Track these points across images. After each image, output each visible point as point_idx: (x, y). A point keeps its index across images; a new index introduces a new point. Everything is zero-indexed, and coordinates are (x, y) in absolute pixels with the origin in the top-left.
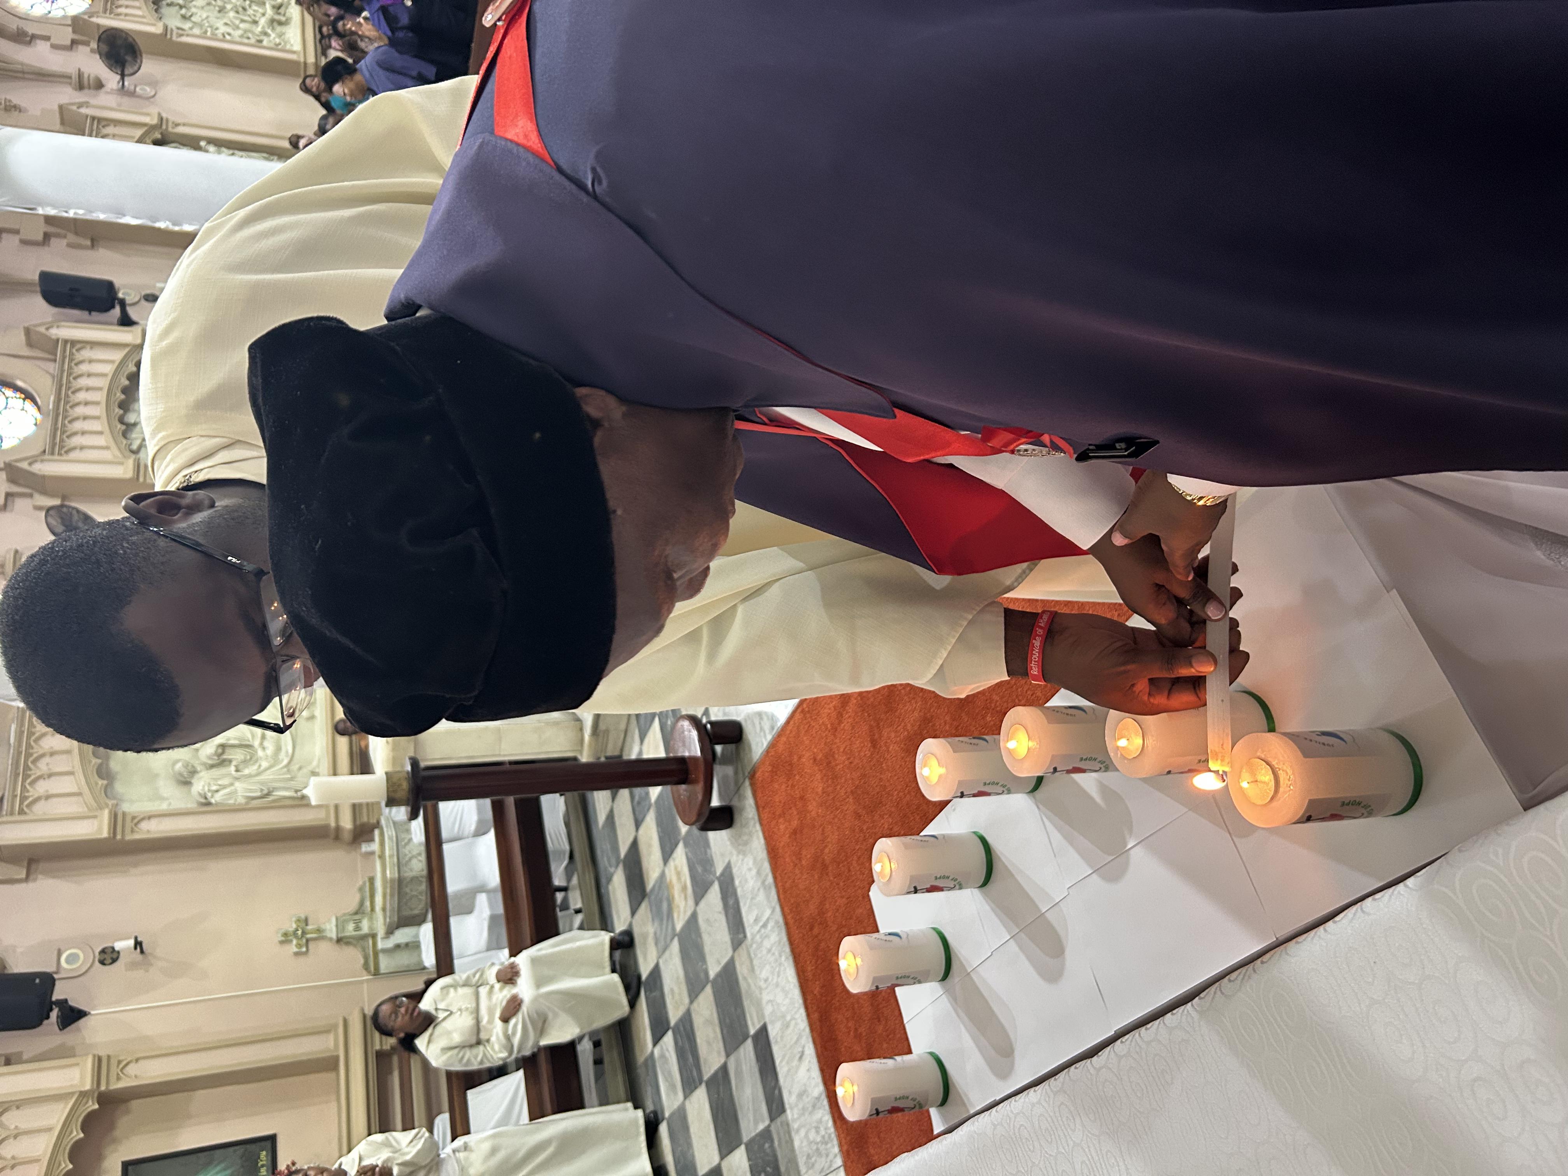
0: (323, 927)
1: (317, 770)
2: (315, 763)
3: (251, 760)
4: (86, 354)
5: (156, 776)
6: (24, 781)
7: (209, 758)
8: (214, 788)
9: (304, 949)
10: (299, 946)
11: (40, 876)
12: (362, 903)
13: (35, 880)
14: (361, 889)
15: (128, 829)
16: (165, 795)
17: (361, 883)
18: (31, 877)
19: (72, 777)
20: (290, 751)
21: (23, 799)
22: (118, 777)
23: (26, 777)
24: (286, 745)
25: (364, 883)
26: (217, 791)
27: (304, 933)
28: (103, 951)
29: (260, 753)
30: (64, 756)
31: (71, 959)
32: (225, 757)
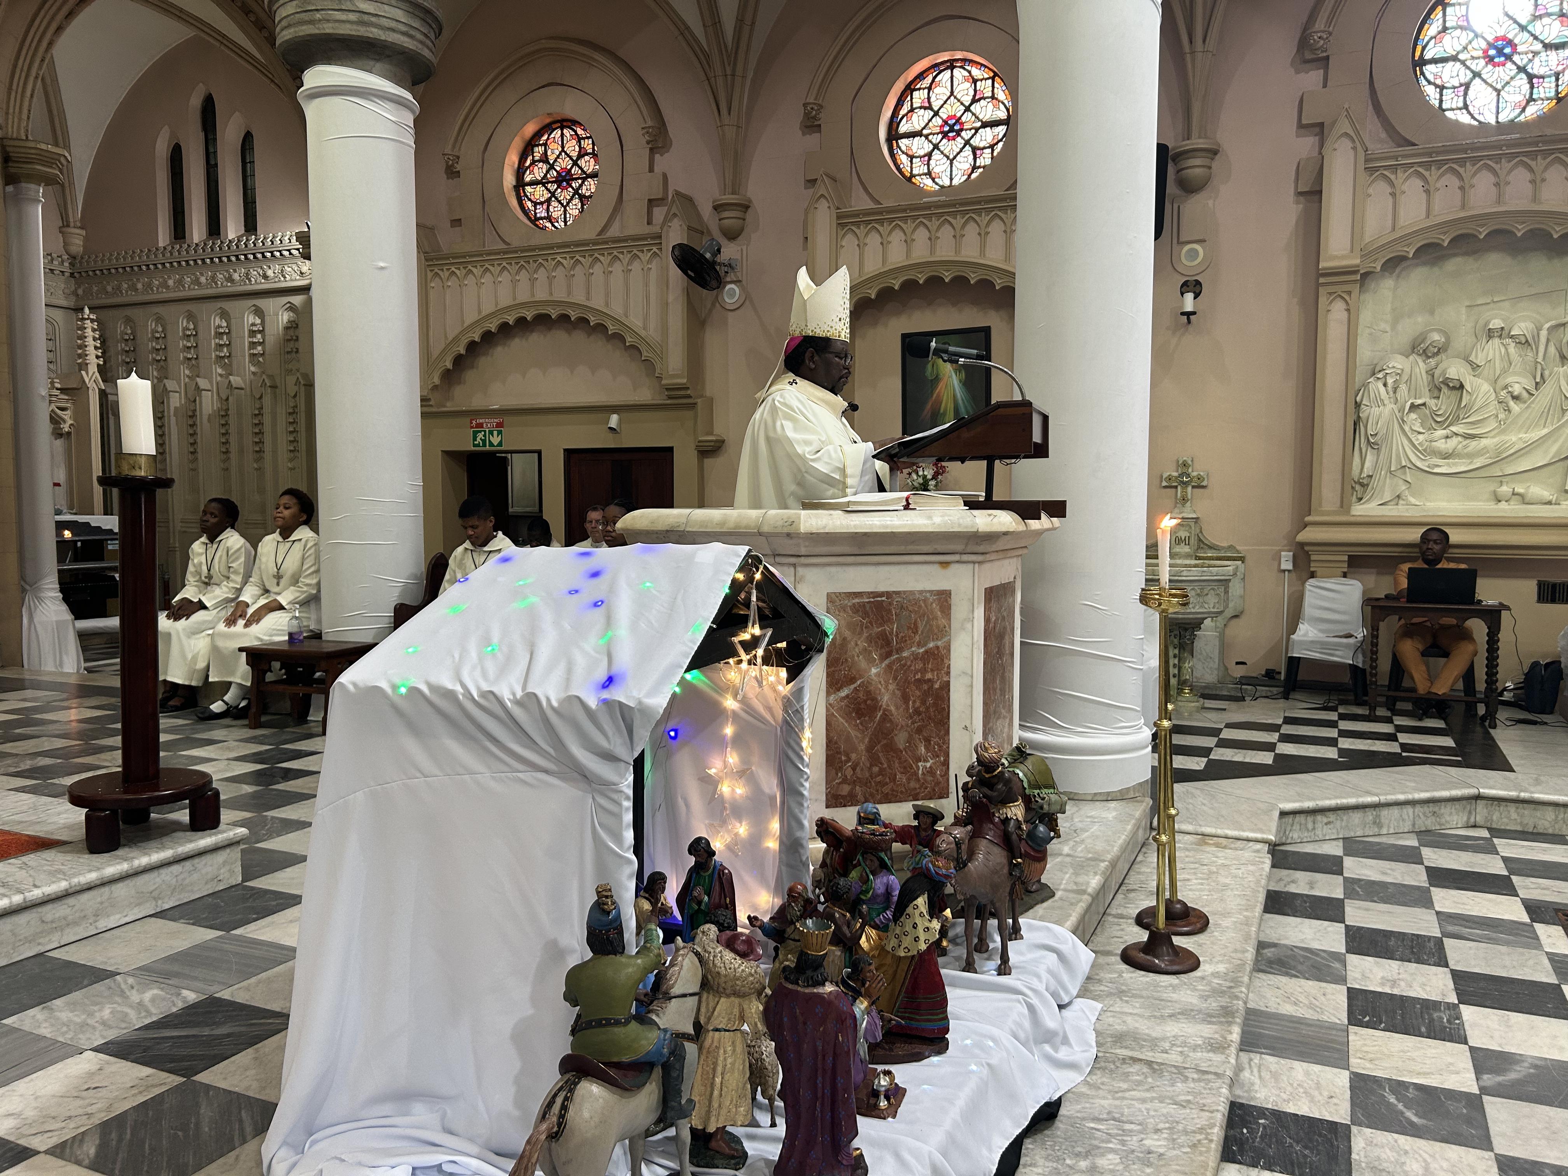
0: (1188, 504)
1: (1401, 502)
2: (1412, 500)
3: (1435, 421)
5: (1432, 312)
6: (1420, 164)
7: (1444, 372)
8: (1390, 381)
9: (1164, 484)
10: (1169, 478)
11: (1301, 206)
12: (1211, 547)
13: (1297, 203)
14: (1231, 548)
15: (1331, 289)
16: (1400, 327)
17: (1238, 548)
18: (1302, 199)
19: (1424, 215)
20: (1436, 470)
21: (1394, 168)
22: (1436, 270)
23: (1427, 165)
24: (1448, 465)
25: (1238, 552)
26: (1385, 385)
27: (1186, 484)
28: (1198, 283)
29: (1441, 433)
30: (1459, 203)
31: (1194, 254)
32: (1445, 389)
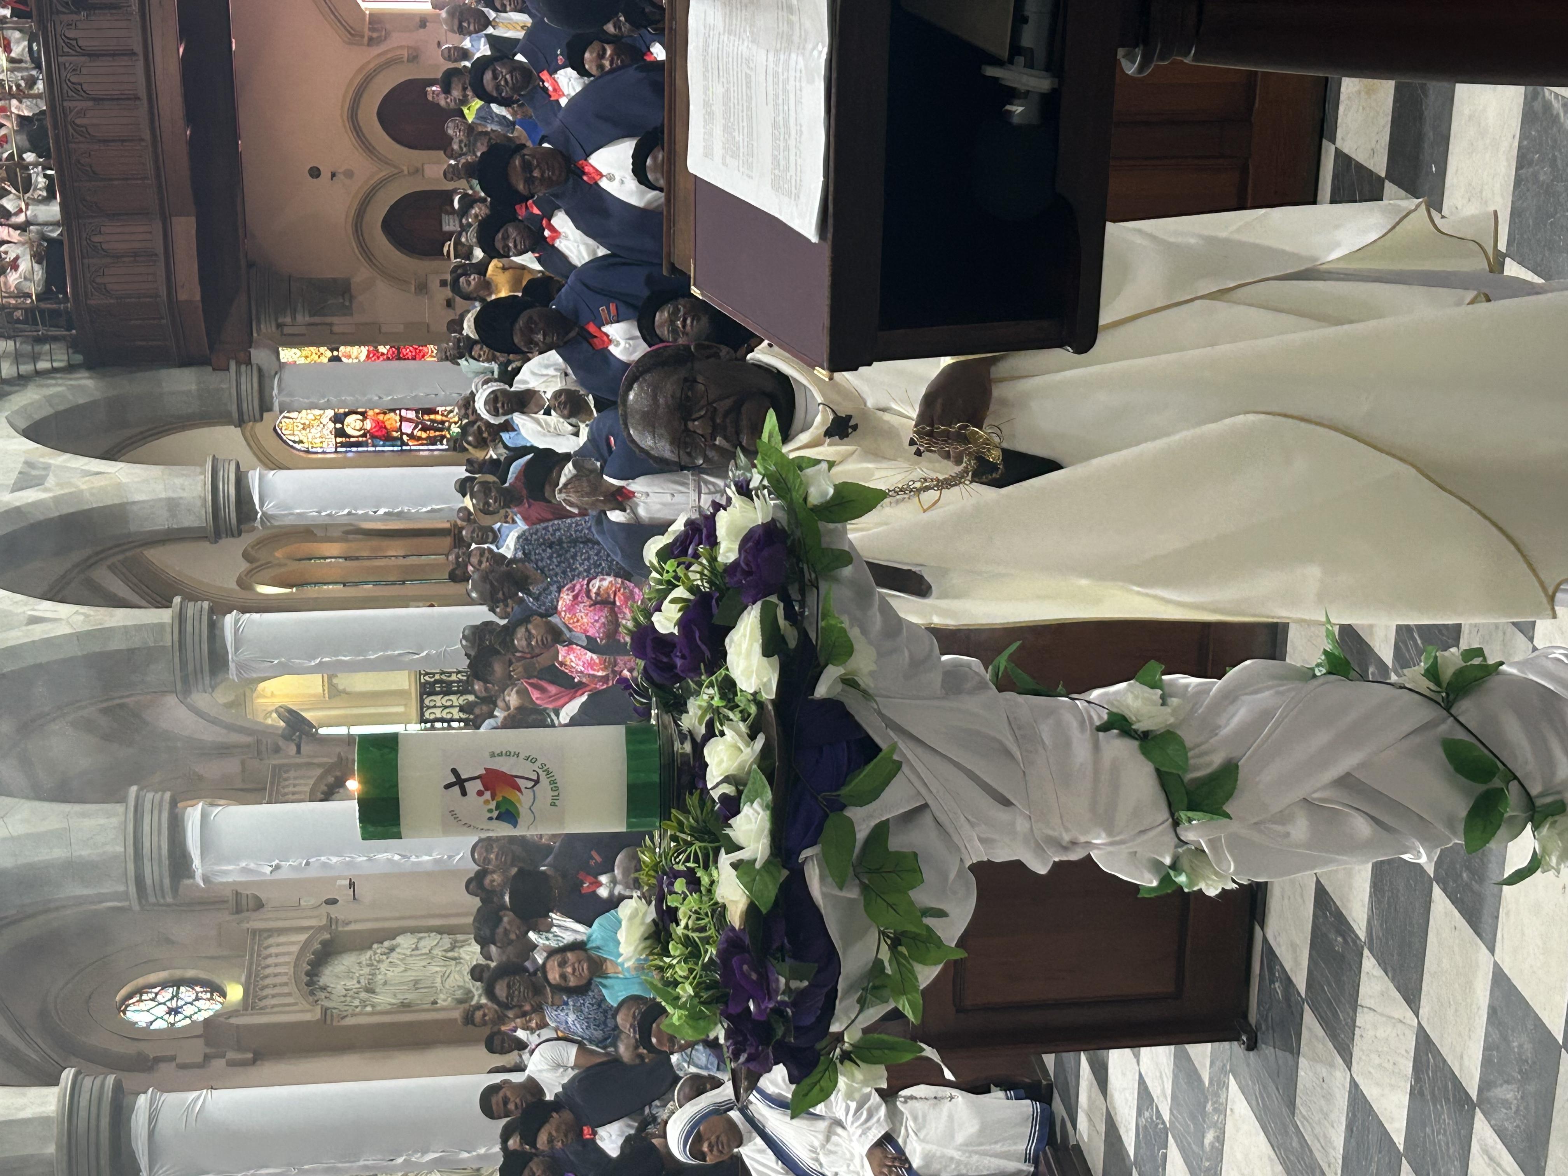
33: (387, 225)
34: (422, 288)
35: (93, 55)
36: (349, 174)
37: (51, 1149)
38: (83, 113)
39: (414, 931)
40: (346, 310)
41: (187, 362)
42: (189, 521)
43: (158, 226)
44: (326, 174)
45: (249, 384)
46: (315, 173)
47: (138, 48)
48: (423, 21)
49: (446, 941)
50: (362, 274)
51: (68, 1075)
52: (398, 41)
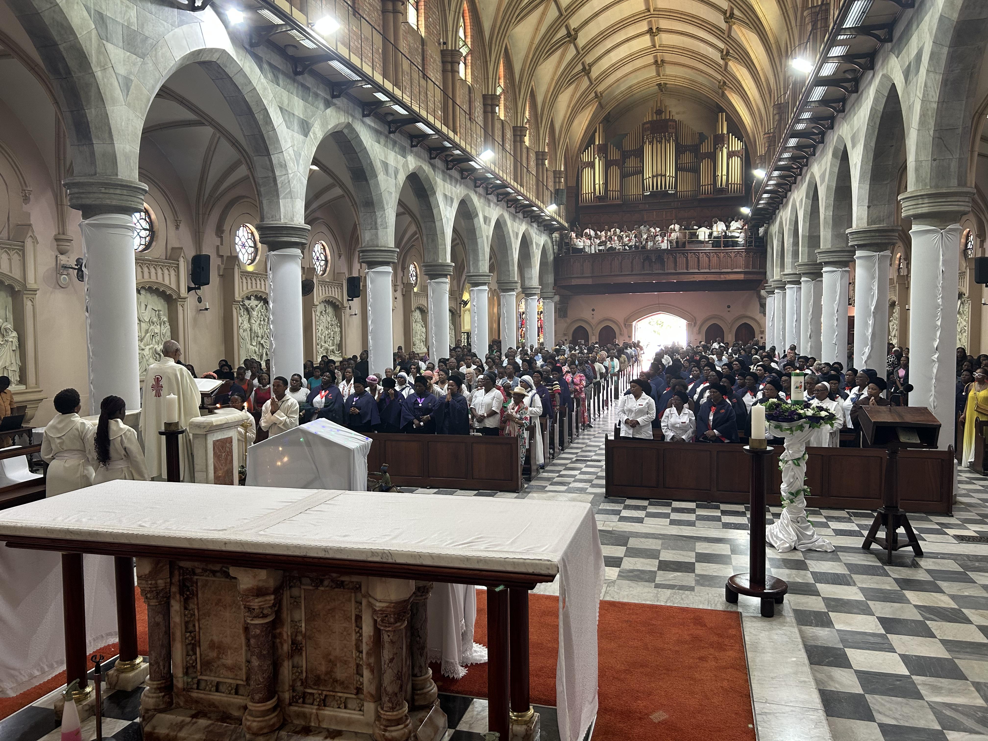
4: (173, 273)
33: (581, 327)
34: (565, 335)
35: (632, 263)
36: (593, 318)
37: (440, 261)
38: (618, 259)
39: (426, 332)
40: (560, 316)
41: (555, 280)
42: (527, 282)
43: (590, 275)
44: (593, 313)
45: (550, 295)
46: (593, 310)
47: (633, 273)
48: (630, 337)
49: (424, 340)
50: (569, 321)
51: (454, 264)
52: (625, 331)
